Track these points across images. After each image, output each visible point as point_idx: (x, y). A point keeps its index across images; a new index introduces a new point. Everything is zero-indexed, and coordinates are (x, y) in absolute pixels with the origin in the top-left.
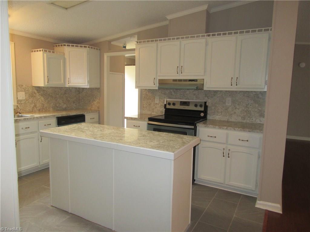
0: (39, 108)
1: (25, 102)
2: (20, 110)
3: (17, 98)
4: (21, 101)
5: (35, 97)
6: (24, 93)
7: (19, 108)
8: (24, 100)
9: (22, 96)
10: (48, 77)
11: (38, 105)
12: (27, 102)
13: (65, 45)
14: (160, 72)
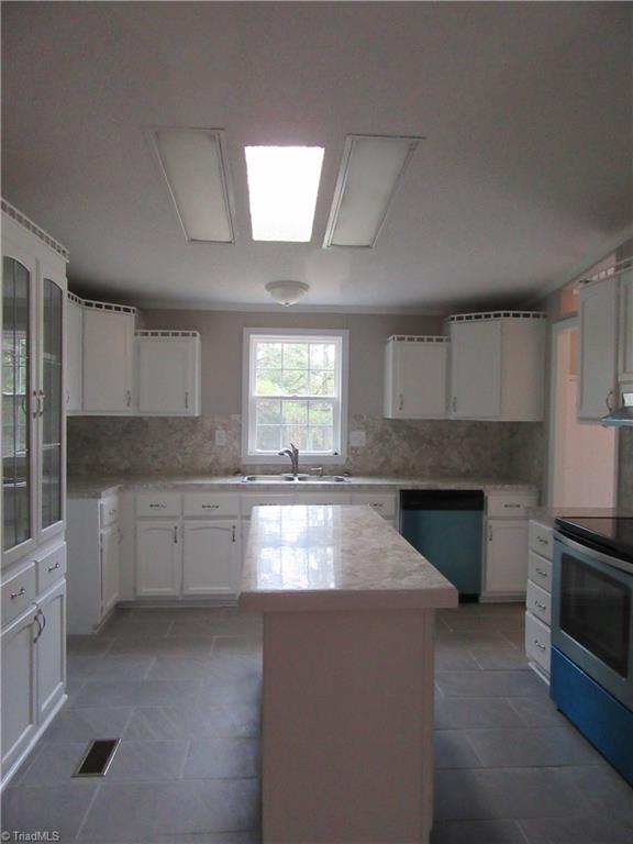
0: (396, 468)
1: (365, 452)
2: (352, 467)
3: (349, 443)
4: (357, 449)
5: (388, 440)
6: (363, 433)
7: (351, 463)
8: (363, 447)
9: (360, 438)
10: (400, 396)
11: (393, 461)
12: (370, 452)
13: (453, 319)
14: (624, 371)
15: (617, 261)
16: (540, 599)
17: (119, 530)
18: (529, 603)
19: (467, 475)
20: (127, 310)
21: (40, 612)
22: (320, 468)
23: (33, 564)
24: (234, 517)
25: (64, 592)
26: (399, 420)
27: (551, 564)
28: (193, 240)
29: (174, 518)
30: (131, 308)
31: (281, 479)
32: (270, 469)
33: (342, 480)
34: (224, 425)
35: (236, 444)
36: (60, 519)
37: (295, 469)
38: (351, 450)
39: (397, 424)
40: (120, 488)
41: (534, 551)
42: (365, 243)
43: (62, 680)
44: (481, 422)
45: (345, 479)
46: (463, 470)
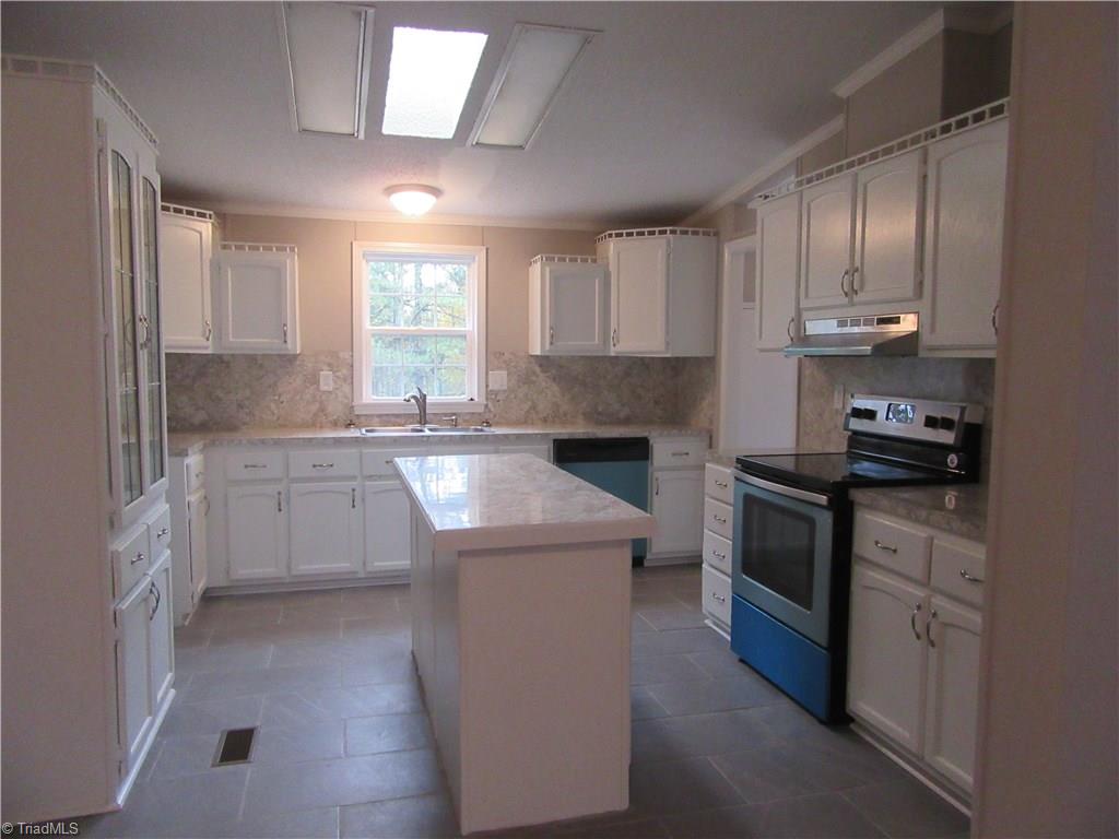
0: (545, 415)
1: (507, 397)
2: (492, 416)
3: (487, 386)
4: (496, 393)
5: (534, 382)
6: (504, 373)
7: (490, 411)
8: (505, 391)
9: (500, 379)
10: (551, 328)
11: (541, 407)
12: (513, 396)
13: (610, 235)
14: (807, 296)
15: (797, 177)
16: (718, 548)
17: (205, 498)
18: (707, 555)
19: (627, 421)
20: (203, 215)
21: (153, 585)
22: (453, 417)
23: (145, 527)
24: (354, 478)
25: (169, 565)
26: (547, 357)
27: (731, 508)
28: (304, 130)
29: (277, 480)
30: (208, 212)
31: (406, 431)
32: (390, 418)
33: (482, 430)
34: (329, 365)
35: (346, 389)
36: (162, 476)
37: (423, 418)
38: (490, 394)
39: (544, 362)
40: (205, 446)
41: (712, 498)
42: (516, 143)
43: (171, 670)
44: (642, 359)
45: (485, 429)
46: (622, 415)
